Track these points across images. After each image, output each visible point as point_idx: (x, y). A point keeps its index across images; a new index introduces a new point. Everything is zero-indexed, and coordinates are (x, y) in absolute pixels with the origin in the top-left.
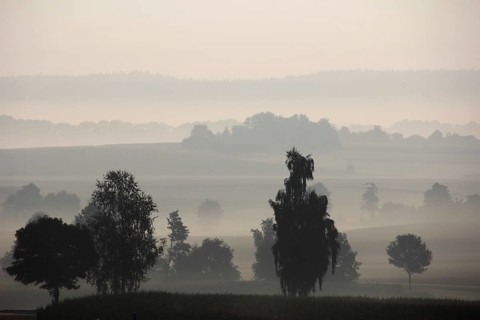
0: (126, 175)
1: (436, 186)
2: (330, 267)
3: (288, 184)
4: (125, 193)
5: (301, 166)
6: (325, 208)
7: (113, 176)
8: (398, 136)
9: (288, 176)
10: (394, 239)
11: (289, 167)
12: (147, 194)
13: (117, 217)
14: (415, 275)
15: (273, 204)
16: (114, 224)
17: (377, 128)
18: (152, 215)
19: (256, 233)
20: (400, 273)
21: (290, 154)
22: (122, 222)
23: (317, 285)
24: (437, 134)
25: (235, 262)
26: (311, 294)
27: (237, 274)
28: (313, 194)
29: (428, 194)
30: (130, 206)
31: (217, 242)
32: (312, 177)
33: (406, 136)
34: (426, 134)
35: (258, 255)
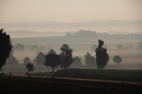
0: (67, 45)
1: (119, 45)
2: (107, 63)
3: (99, 46)
4: (67, 48)
5: (101, 43)
6: (106, 51)
7: (64, 45)
8: (109, 34)
9: (98, 45)
10: (114, 56)
11: (99, 43)
12: (71, 49)
13: (65, 53)
14: (118, 64)
15: (95, 50)
16: (65, 55)
17: (105, 33)
18: (72, 53)
19: (85, 55)
20: (116, 63)
21: (99, 40)
22: (66, 54)
23: (104, 67)
24: (117, 34)
25: (81, 61)
26: (103, 69)
27: (82, 64)
28: (104, 48)
29: (118, 47)
30: (68, 51)
31: (78, 57)
32: (103, 45)
33: (111, 34)
34: (115, 34)
35: (86, 60)
